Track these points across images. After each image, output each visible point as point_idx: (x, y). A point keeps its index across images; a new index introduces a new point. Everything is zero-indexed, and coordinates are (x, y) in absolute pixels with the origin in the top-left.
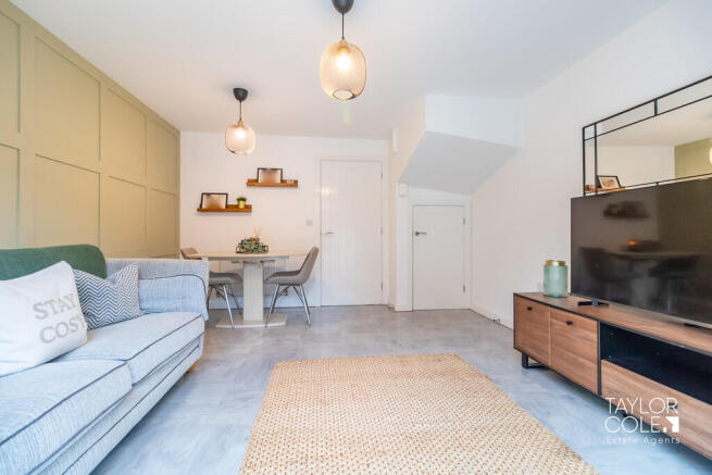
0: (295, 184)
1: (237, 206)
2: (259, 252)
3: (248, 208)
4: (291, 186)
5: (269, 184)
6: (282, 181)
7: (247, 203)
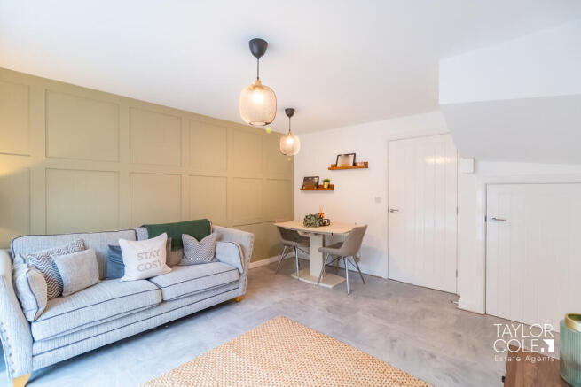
0: (366, 165)
1: (322, 186)
2: (316, 227)
3: (331, 188)
4: (361, 167)
5: (345, 168)
6: (354, 164)
7: (331, 183)
